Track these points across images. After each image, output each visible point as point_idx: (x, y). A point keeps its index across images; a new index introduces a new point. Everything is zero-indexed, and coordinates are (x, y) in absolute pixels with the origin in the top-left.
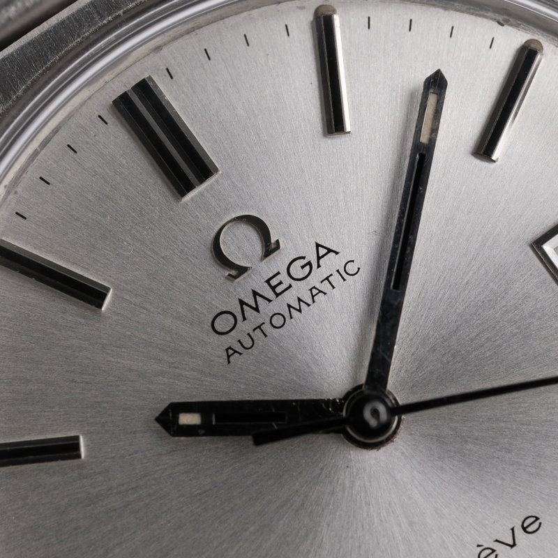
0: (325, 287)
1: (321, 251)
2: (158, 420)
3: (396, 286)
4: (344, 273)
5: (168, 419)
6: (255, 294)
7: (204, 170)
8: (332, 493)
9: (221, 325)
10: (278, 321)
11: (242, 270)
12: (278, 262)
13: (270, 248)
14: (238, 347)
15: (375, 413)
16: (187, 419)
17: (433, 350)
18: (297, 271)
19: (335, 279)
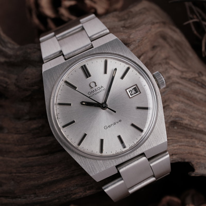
0: (101, 91)
1: (102, 87)
2: (80, 103)
3: (109, 92)
4: (104, 90)
5: (82, 103)
6: (93, 90)
7: (90, 76)
8: (99, 114)
9: (89, 93)
10: (95, 94)
11: (92, 88)
12: (97, 87)
13: (96, 86)
14: (91, 96)
15: (104, 105)
16: (84, 103)
17: (112, 100)
18: (99, 89)
19: (103, 90)
